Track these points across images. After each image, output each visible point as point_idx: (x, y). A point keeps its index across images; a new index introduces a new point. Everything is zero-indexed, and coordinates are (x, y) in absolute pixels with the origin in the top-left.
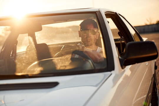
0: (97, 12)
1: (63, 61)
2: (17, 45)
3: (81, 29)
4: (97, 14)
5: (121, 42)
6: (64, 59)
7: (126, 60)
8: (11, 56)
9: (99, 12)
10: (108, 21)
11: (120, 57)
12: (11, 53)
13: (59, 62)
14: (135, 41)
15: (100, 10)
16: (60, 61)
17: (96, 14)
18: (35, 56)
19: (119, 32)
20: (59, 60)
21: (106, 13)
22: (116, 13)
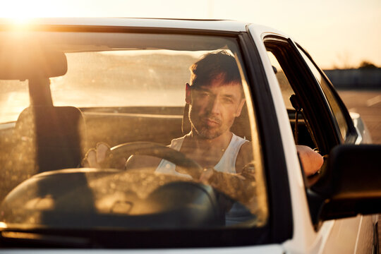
0: (240, 36)
4: (240, 40)
5: (297, 121)
6: (129, 184)
7: (327, 201)
9: (248, 34)
10: (273, 67)
11: (309, 191)
15: (249, 27)
19: (293, 96)
20: (113, 185)
21: (266, 39)
22: (289, 40)
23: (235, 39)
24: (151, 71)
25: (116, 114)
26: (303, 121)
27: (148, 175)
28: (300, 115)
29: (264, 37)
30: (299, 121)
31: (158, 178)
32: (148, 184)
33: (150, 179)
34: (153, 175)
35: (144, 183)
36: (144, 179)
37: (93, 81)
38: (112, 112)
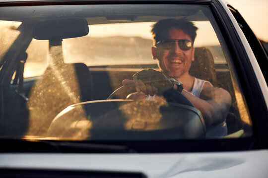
0: (212, 3)
2: (25, 62)
3: (157, 42)
8: (12, 82)
12: (13, 78)
13: (135, 113)
22: (237, 11)
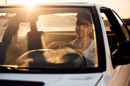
0: (92, 8)
1: (53, 56)
5: (112, 35)
6: (54, 54)
7: (118, 59)
9: (95, 7)
10: (102, 17)
14: (126, 41)
15: (95, 5)
16: (50, 56)
17: (91, 9)
18: (26, 47)
19: (111, 27)
20: (49, 54)
21: (101, 9)
22: (110, 9)
23: (90, 9)
24: (67, 20)
25: (57, 33)
26: (114, 35)
27: (61, 51)
28: (113, 33)
29: (100, 8)
30: (113, 35)
31: (64, 52)
32: (60, 54)
33: (61, 52)
34: (62, 51)
35: (59, 54)
36: (59, 52)
37: (50, 23)
38: (55, 33)
